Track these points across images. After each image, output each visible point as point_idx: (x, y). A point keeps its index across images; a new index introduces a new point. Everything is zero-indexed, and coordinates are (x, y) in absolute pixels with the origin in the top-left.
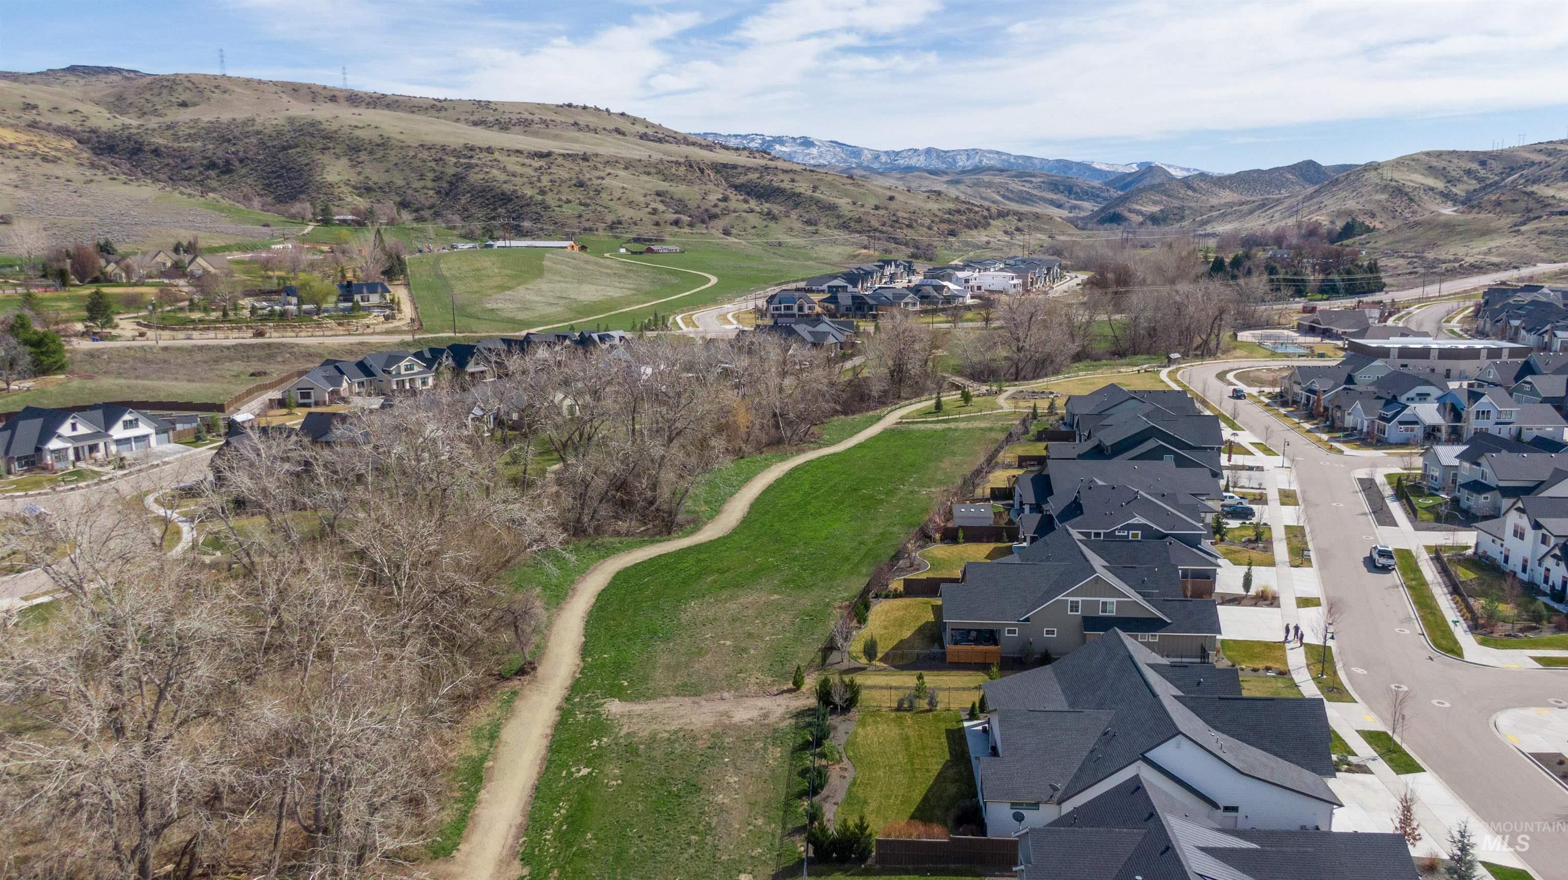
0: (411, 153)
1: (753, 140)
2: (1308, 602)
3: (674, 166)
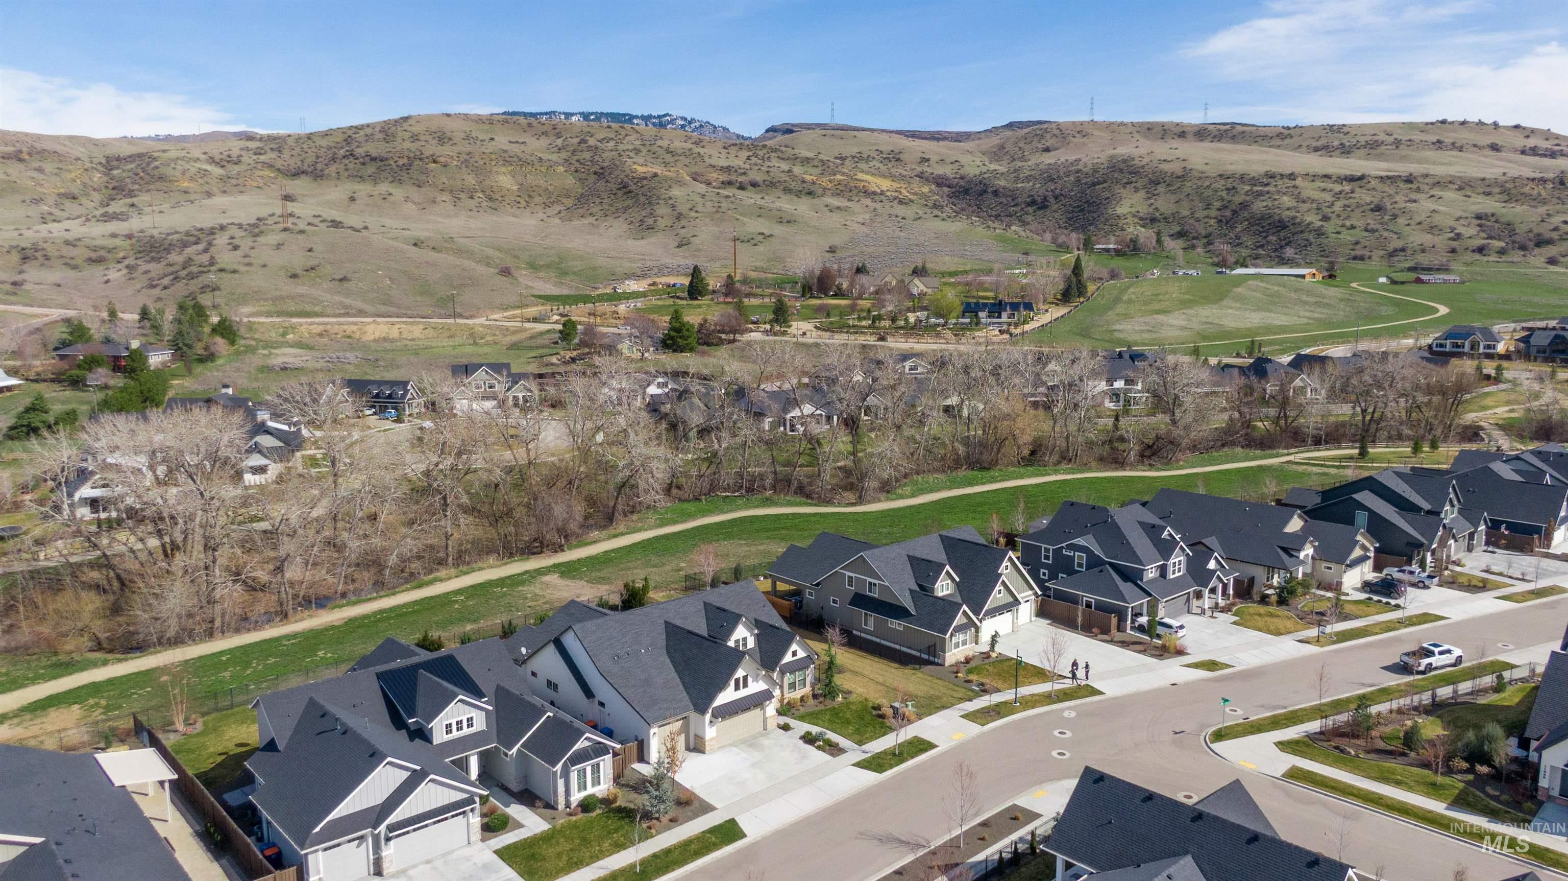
2: (1211, 665)
3: (1531, 184)
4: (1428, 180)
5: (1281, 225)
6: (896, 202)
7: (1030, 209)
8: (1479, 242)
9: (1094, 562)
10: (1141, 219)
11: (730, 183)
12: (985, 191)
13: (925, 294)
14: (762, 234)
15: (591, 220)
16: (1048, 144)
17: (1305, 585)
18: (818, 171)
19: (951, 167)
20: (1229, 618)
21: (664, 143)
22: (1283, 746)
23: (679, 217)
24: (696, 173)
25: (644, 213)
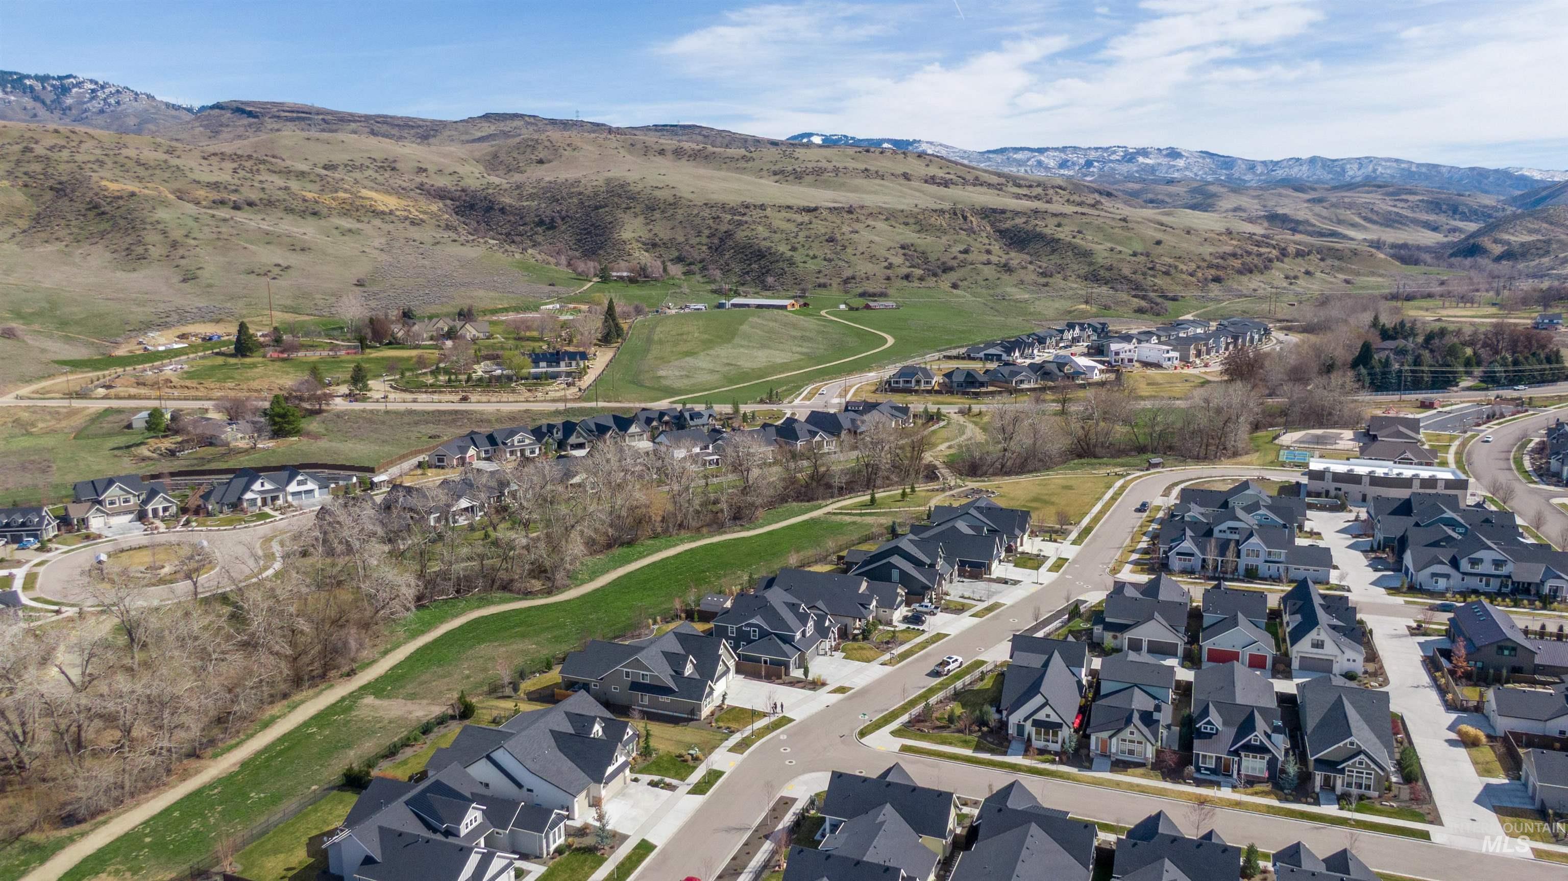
0: (695, 212)
1: (1114, 152)
2: (841, 690)
3: (935, 215)
4: (863, 212)
5: (760, 255)
6: (407, 222)
7: (540, 230)
8: (905, 270)
9: (764, 634)
10: (644, 244)
11: (222, 203)
12: (492, 208)
13: (478, 338)
14: (279, 265)
15: (61, 246)
16: (541, 156)
17: (874, 625)
18: (316, 187)
19: (450, 178)
20: (839, 655)
21: (132, 153)
22: (894, 733)
23: (174, 245)
24: (179, 190)
25: (129, 240)
